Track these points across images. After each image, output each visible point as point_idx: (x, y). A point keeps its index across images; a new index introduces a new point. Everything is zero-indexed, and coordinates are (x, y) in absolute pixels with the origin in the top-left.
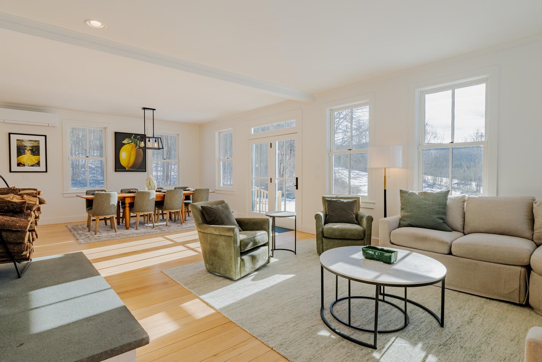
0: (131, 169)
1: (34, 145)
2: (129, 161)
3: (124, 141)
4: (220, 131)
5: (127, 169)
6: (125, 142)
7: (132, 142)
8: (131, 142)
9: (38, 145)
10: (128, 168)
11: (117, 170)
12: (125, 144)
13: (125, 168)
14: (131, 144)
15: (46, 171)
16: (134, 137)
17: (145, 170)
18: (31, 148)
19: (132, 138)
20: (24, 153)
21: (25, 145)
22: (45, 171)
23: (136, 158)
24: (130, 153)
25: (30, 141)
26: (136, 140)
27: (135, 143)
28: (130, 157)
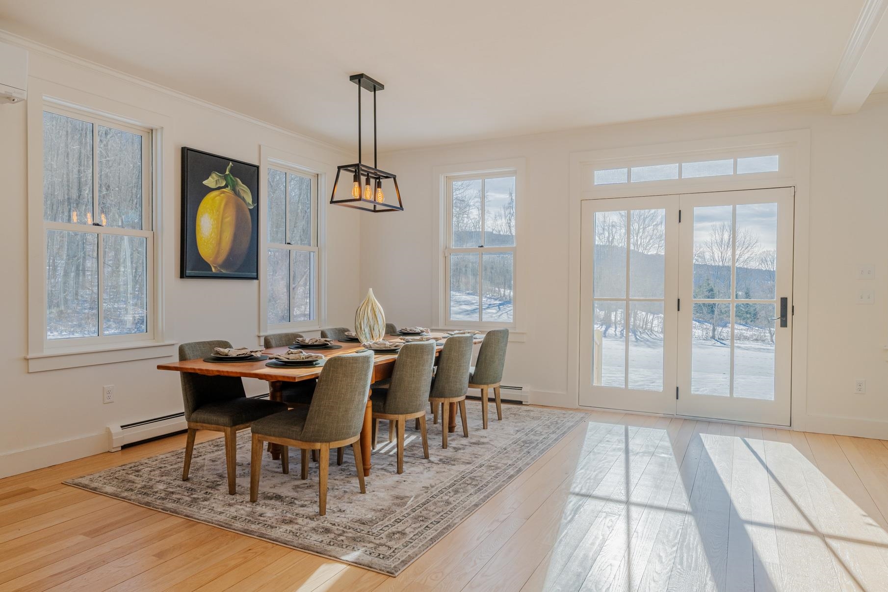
0: (224, 271)
2: (219, 243)
3: (207, 178)
4: (448, 175)
5: (213, 269)
6: (210, 182)
7: (226, 186)
8: (224, 184)
10: (215, 267)
11: (185, 272)
12: (210, 190)
13: (207, 267)
14: (224, 192)
16: (230, 171)
17: (255, 275)
19: (227, 172)
23: (236, 237)
24: (222, 219)
26: (237, 181)
27: (234, 190)
28: (221, 231)
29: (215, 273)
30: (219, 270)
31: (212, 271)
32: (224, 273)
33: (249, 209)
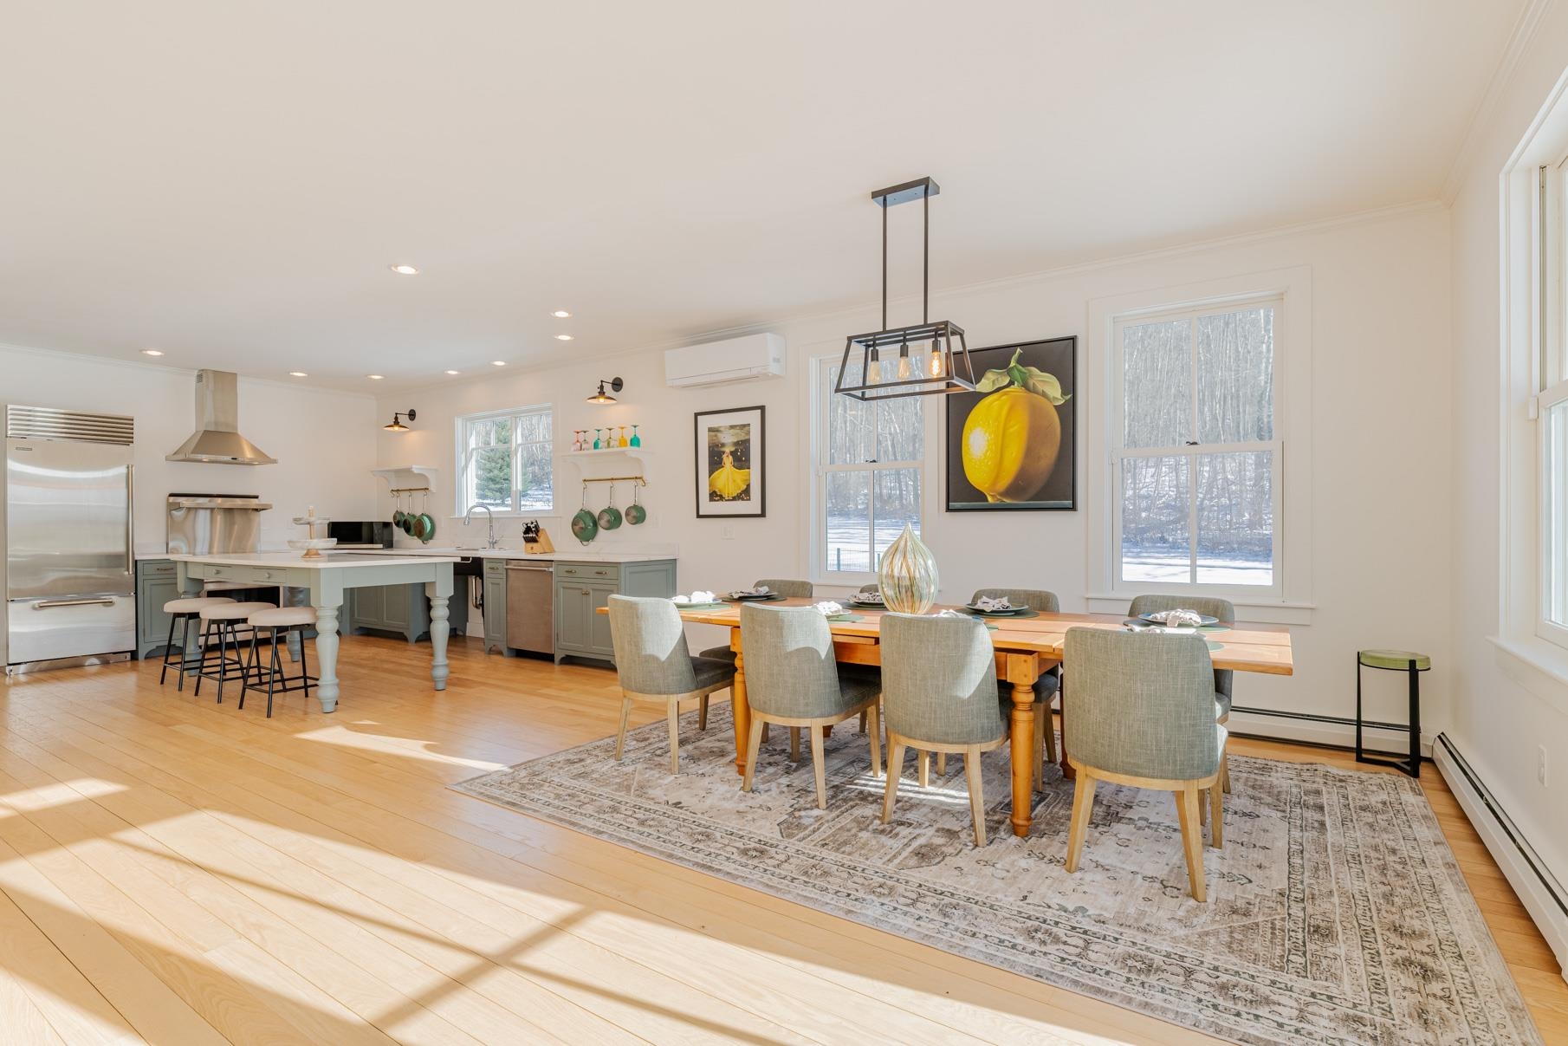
0: (1008, 501)
1: (739, 439)
2: (1000, 464)
3: (979, 382)
5: (990, 499)
6: (984, 385)
7: (1011, 383)
8: (1007, 380)
9: (747, 438)
10: (993, 496)
11: (953, 505)
12: (982, 396)
13: (981, 496)
14: (1006, 394)
15: (763, 515)
16: (1019, 361)
17: (1068, 503)
18: (733, 449)
19: (1013, 364)
20: (721, 463)
21: (723, 441)
22: (759, 512)
23: (1030, 452)
24: (1005, 431)
25: (732, 427)
26: (1030, 371)
27: (1025, 385)
28: (1002, 445)
29: (991, 504)
30: (998, 500)
31: (987, 501)
32: (1009, 504)
33: (1055, 407)
